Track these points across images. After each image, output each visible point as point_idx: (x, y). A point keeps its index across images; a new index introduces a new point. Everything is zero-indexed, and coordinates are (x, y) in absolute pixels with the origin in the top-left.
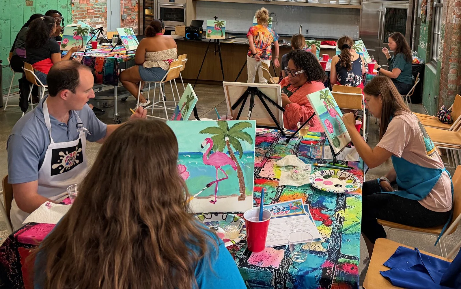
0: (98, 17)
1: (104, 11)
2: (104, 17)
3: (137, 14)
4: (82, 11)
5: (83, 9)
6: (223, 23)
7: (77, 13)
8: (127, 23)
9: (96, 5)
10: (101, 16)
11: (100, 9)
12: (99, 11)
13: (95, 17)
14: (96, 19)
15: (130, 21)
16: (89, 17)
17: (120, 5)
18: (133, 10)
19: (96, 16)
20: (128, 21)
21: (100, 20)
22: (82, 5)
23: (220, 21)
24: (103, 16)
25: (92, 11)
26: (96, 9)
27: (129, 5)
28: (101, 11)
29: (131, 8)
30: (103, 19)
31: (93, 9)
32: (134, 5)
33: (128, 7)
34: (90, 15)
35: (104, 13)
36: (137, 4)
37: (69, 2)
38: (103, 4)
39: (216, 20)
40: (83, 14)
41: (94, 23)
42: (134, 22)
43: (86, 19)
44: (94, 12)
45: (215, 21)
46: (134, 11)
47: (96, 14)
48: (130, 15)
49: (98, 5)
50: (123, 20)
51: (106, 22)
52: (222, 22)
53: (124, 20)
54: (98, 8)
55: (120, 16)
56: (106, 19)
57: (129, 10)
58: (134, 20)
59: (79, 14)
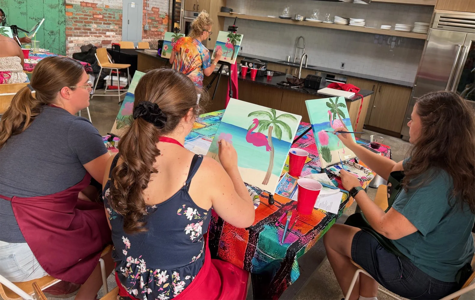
0: (109, 24)
1: (117, 18)
2: (119, 24)
3: (167, 27)
4: (85, 15)
5: (87, 13)
7: (78, 17)
8: (152, 35)
9: (107, 10)
10: (114, 23)
11: (113, 16)
12: (110, 17)
13: (104, 24)
14: (106, 25)
15: (156, 33)
16: (95, 23)
17: (142, 14)
18: (160, 22)
19: (106, 22)
20: (153, 33)
21: (111, 27)
22: (85, 8)
24: (116, 24)
25: (101, 16)
26: (106, 15)
27: (154, 16)
28: (114, 18)
29: (157, 19)
30: (116, 27)
31: (101, 15)
32: (162, 17)
33: (153, 18)
34: (97, 20)
35: (118, 21)
36: (167, 17)
37: (61, 2)
38: (117, 11)
40: (87, 19)
41: (103, 30)
42: (161, 35)
43: (91, 24)
44: (103, 18)
46: (162, 23)
47: (106, 20)
48: (156, 27)
49: (110, 11)
50: (145, 31)
51: (121, 31)
53: (148, 31)
54: (109, 14)
55: (142, 26)
56: (121, 28)
57: (156, 21)
58: (161, 32)
59: (82, 18)
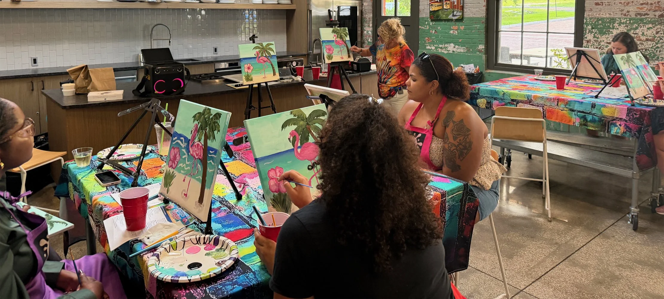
6: (271, 46)
23: (265, 44)
39: (254, 42)
45: (255, 45)
52: (268, 45)
